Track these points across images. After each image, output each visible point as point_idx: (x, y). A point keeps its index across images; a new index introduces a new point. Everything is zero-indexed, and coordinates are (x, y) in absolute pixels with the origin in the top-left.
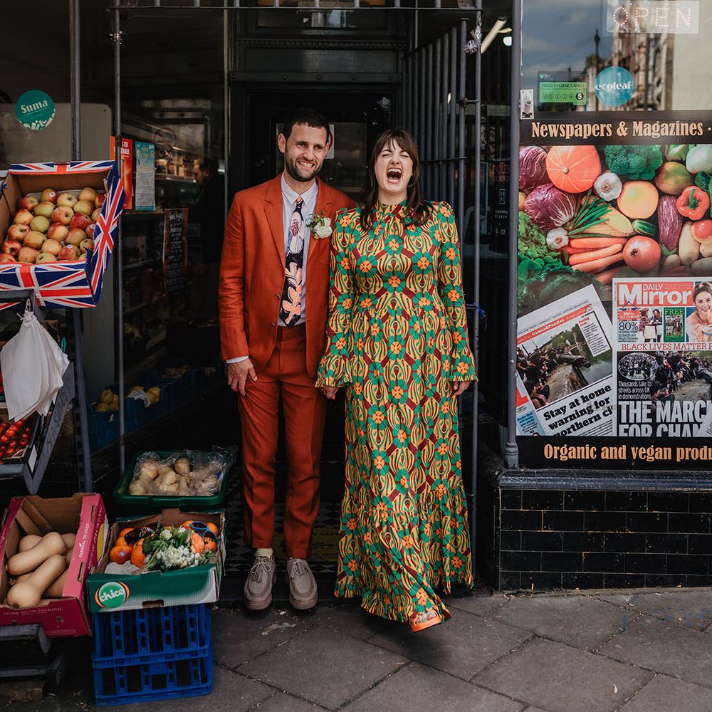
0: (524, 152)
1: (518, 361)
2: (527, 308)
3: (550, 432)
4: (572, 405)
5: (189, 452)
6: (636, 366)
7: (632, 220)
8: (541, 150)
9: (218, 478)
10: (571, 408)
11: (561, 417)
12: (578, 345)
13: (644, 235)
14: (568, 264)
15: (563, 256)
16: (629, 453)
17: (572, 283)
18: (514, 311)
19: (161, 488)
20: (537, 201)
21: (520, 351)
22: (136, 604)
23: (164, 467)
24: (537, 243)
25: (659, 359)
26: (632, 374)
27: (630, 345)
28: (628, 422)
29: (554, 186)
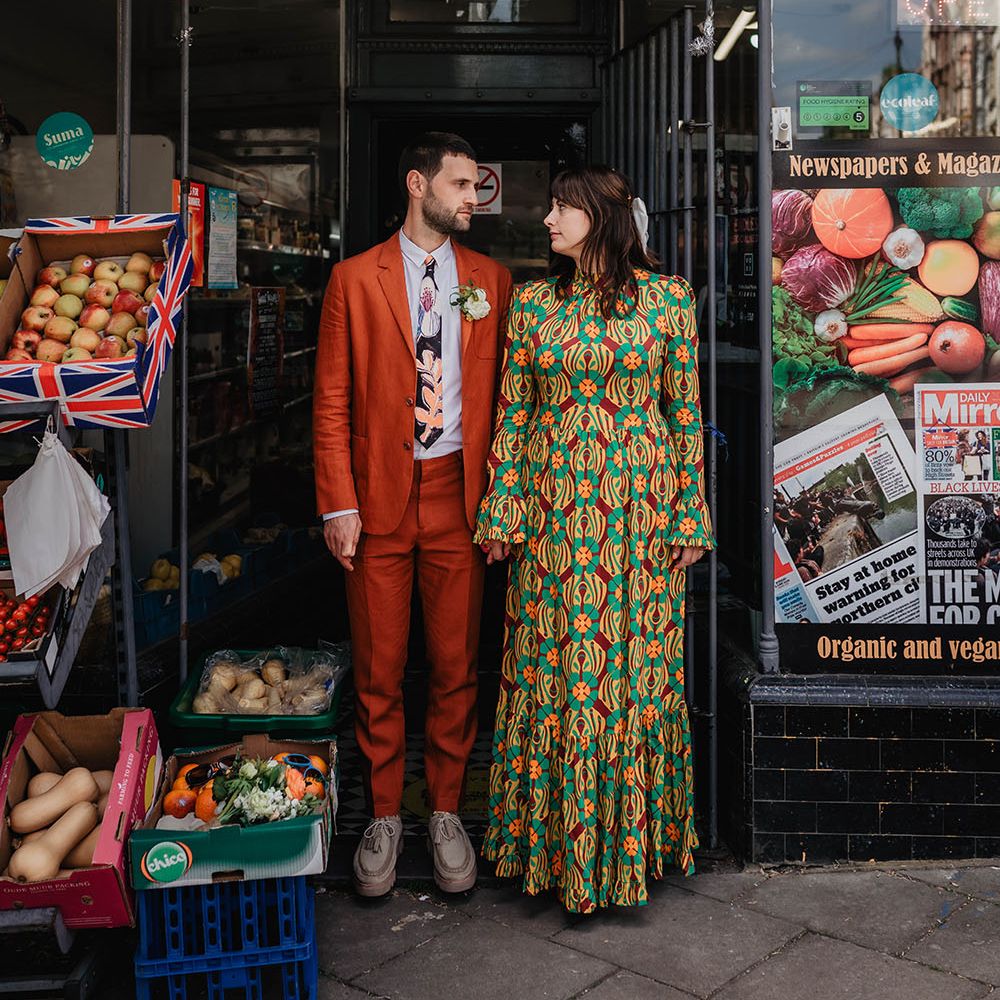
0: (779, 199)
1: (776, 509)
2: (787, 430)
3: (826, 618)
4: (859, 576)
5: (283, 651)
6: (953, 516)
7: (940, 298)
8: (804, 195)
9: (327, 689)
10: (857, 580)
11: (842, 594)
12: (865, 485)
13: (959, 320)
14: (847, 363)
15: (840, 350)
16: (946, 649)
17: (854, 391)
18: (768, 434)
19: (241, 704)
20: (799, 270)
21: (778, 494)
22: (202, 877)
23: (245, 674)
24: (801, 332)
25: (987, 506)
26: (947, 529)
27: (944, 485)
28: (943, 603)
29: (824, 249)
